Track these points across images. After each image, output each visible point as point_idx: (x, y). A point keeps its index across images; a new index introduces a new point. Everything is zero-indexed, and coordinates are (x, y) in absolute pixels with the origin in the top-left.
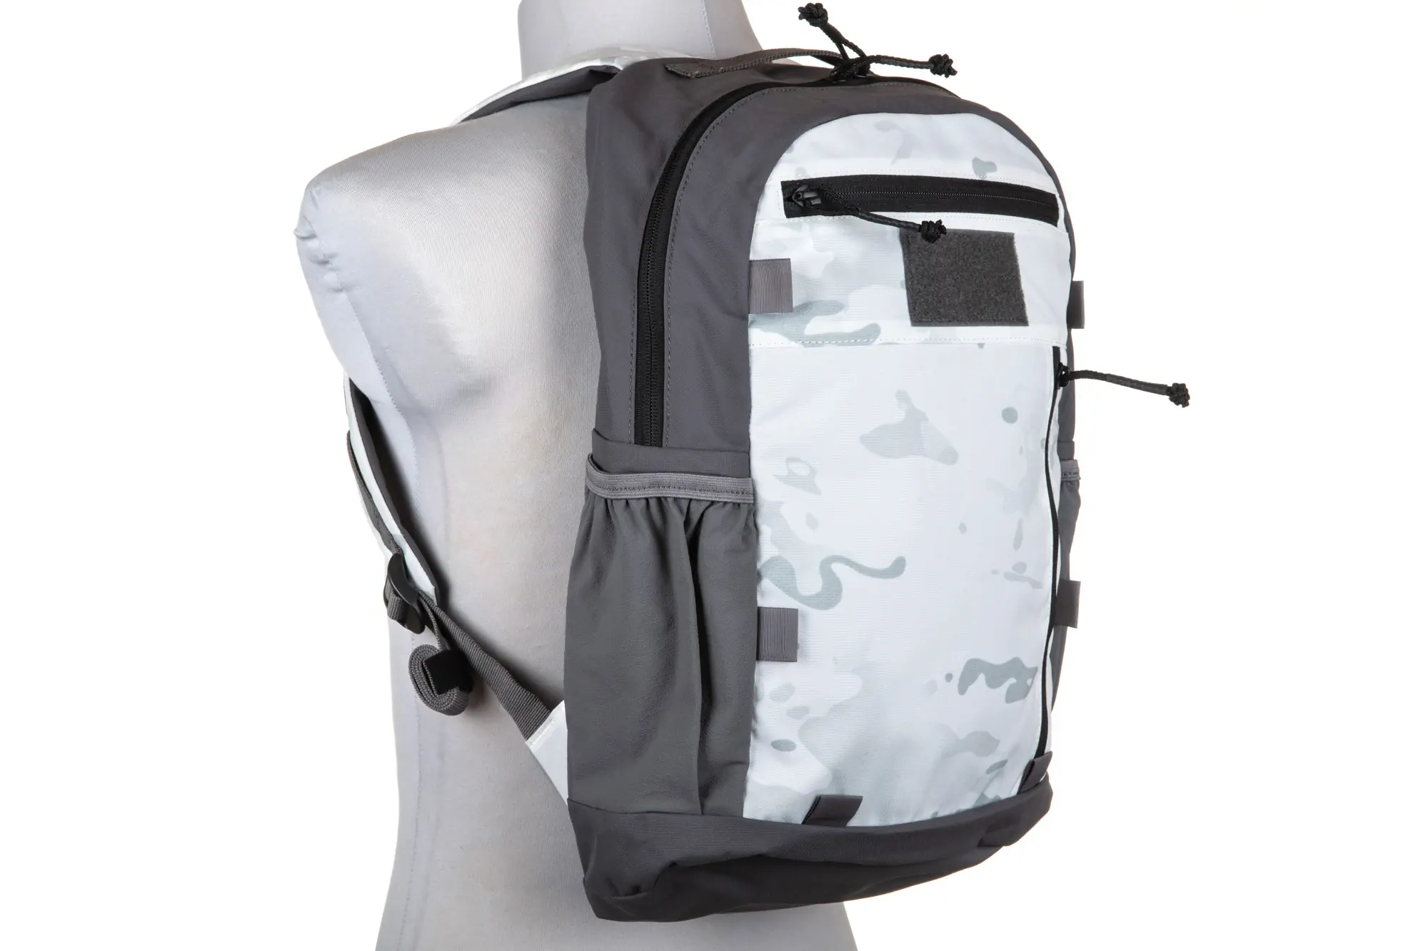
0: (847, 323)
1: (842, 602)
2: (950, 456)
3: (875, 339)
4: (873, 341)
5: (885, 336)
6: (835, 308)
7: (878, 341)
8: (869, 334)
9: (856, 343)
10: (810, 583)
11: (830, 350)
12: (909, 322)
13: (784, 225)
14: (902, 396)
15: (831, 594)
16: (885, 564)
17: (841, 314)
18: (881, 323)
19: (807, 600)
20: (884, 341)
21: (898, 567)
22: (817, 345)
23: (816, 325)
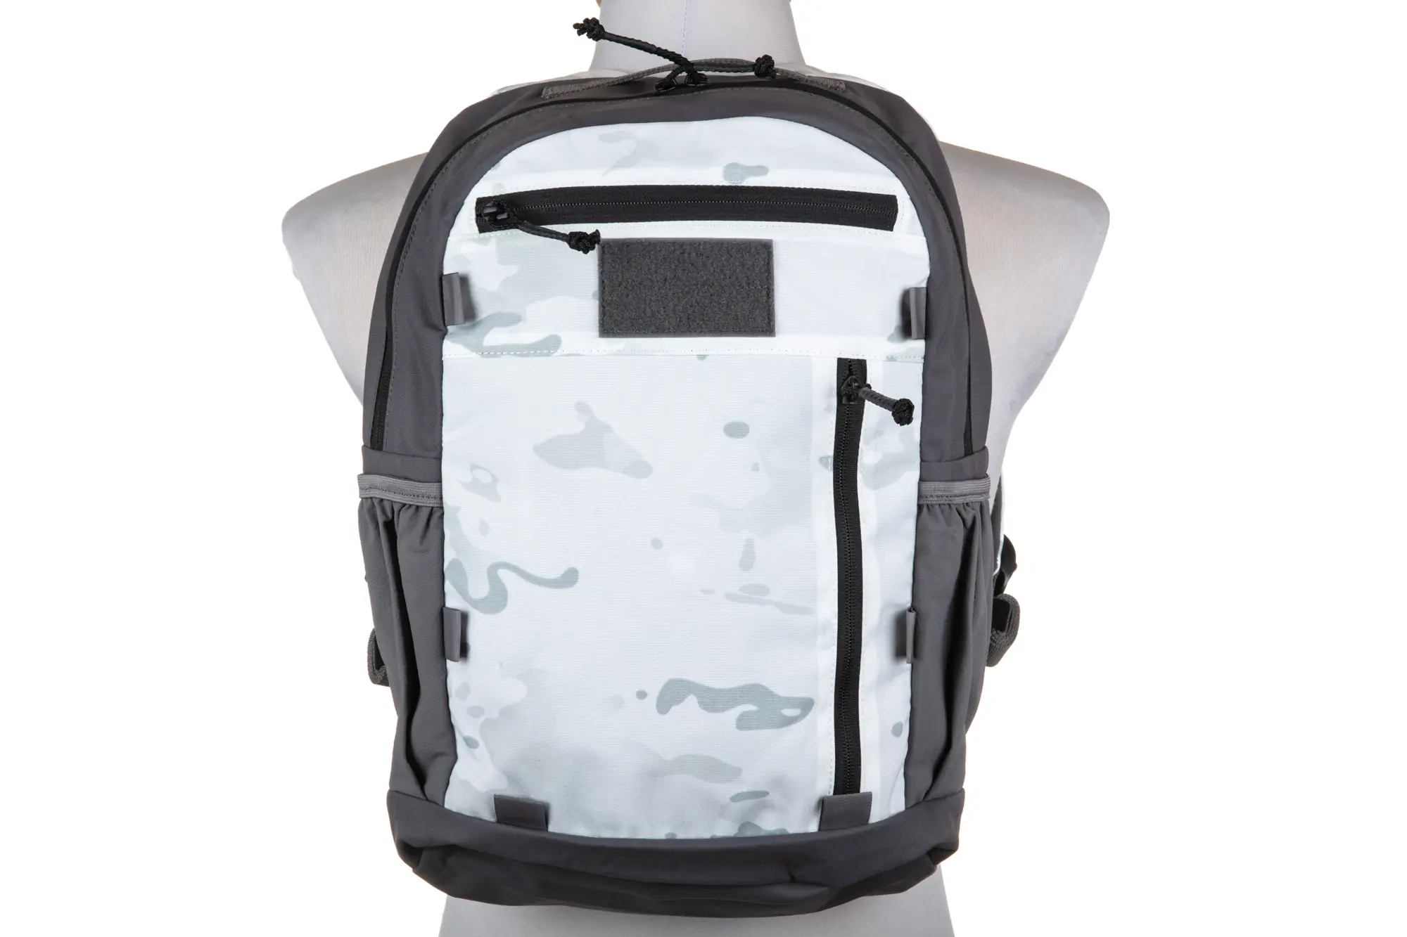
0: (526, 335)
1: (507, 607)
2: (640, 469)
3: (556, 350)
4: (554, 353)
5: (565, 347)
6: (512, 320)
7: (559, 352)
8: (549, 346)
9: (535, 355)
10: (479, 588)
11: (507, 360)
12: (597, 333)
13: (474, 240)
14: (582, 408)
15: (497, 600)
16: (556, 574)
17: (521, 324)
18: (563, 335)
19: (476, 604)
20: (566, 352)
21: (569, 578)
22: (495, 356)
23: (495, 337)
